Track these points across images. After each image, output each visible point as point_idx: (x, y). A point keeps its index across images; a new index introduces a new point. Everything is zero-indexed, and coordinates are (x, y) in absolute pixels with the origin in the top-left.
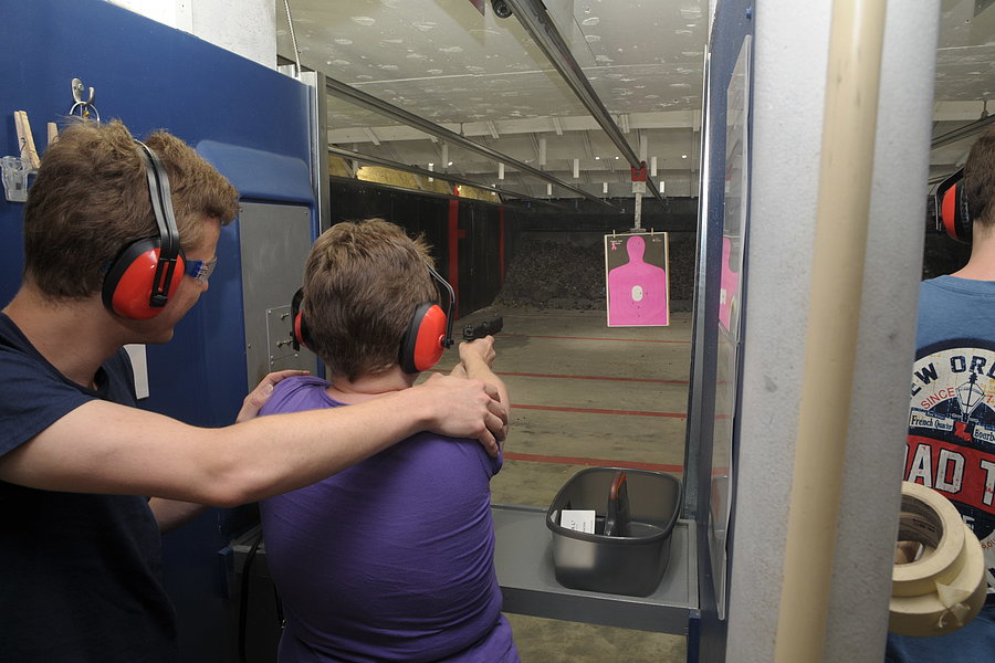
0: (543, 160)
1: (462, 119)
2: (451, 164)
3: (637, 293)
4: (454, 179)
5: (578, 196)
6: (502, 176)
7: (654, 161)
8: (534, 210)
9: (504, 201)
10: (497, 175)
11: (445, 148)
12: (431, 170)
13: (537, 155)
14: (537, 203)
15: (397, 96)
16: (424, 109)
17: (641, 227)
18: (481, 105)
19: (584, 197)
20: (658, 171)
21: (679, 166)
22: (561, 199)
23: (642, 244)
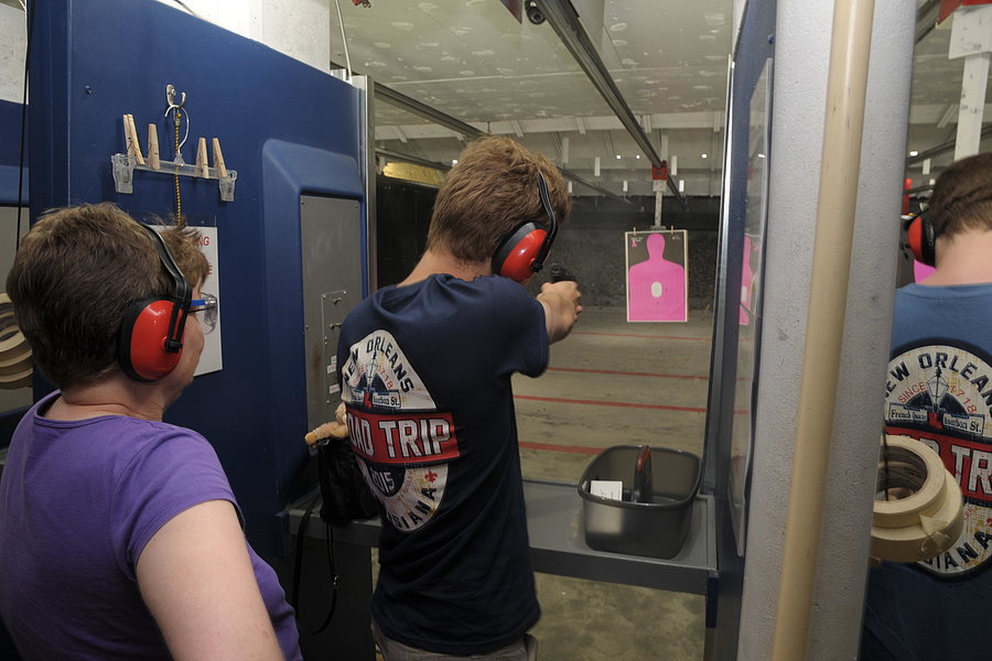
0: (566, 159)
1: (489, 118)
3: (657, 289)
5: (599, 194)
7: (674, 161)
13: (559, 154)
15: (429, 96)
16: (454, 108)
17: (662, 224)
18: (509, 105)
19: (604, 195)
20: (678, 170)
21: (699, 166)
22: (581, 197)
23: (662, 241)
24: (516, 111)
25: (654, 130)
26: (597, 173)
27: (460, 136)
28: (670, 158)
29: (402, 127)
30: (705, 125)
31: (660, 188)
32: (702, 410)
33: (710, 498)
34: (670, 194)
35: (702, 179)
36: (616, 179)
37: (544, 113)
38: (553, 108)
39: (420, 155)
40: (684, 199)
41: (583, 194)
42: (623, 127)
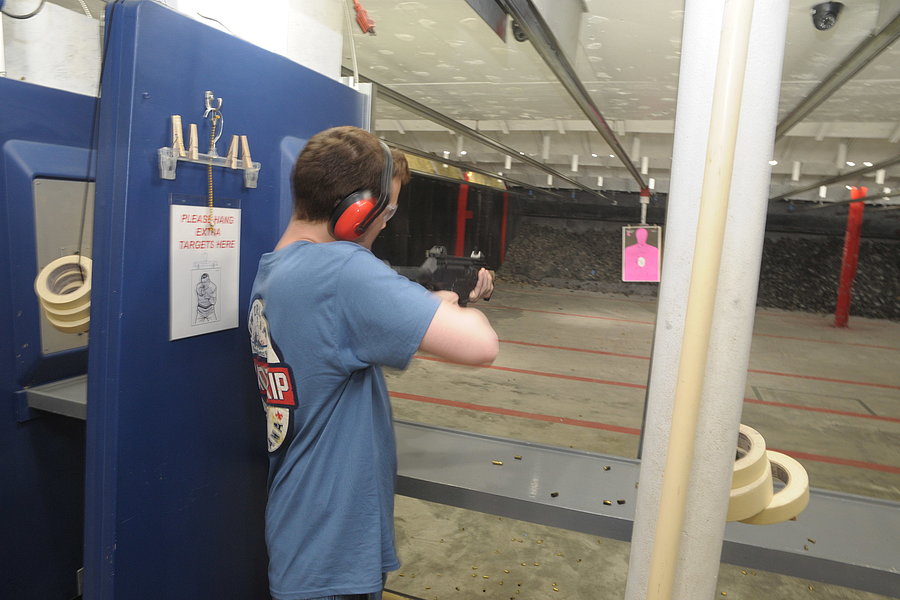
2: (464, 153)
4: (464, 166)
5: (575, 187)
6: (508, 166)
7: (645, 162)
8: (535, 198)
9: (509, 188)
10: (503, 164)
11: (460, 140)
12: (446, 157)
13: (540, 150)
14: (539, 192)
16: (446, 108)
18: (496, 107)
19: (581, 189)
25: (627, 134)
26: (575, 168)
28: (640, 160)
37: (526, 115)
38: (535, 111)
41: (562, 187)
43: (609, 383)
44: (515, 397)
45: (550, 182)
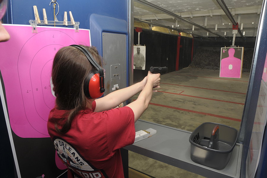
0: (206, 24)
1: (181, 11)
2: (178, 26)
3: (231, 67)
4: (179, 31)
5: (217, 36)
6: (193, 30)
7: (242, 25)
8: (203, 40)
9: (194, 37)
10: (192, 29)
11: (177, 21)
12: (173, 27)
13: (204, 23)
14: (204, 38)
15: (161, 4)
16: (169, 8)
17: (235, 45)
18: (187, 7)
19: (218, 36)
20: (243, 28)
21: (251, 26)
22: (211, 37)
23: (234, 51)
24: (189, 8)
25: (236, 15)
26: (216, 29)
27: (173, 18)
28: (240, 24)
29: (156, 15)
30: (254, 12)
31: (235, 32)
32: (243, 104)
33: (241, 145)
34: (240, 36)
35: (251, 31)
36: (222, 31)
37: (198, 9)
38: (201, 7)
39: (163, 24)
40: (244, 38)
41: (211, 36)
42: (225, 14)
43: (226, 102)
44: (194, 106)
45: (208, 35)
